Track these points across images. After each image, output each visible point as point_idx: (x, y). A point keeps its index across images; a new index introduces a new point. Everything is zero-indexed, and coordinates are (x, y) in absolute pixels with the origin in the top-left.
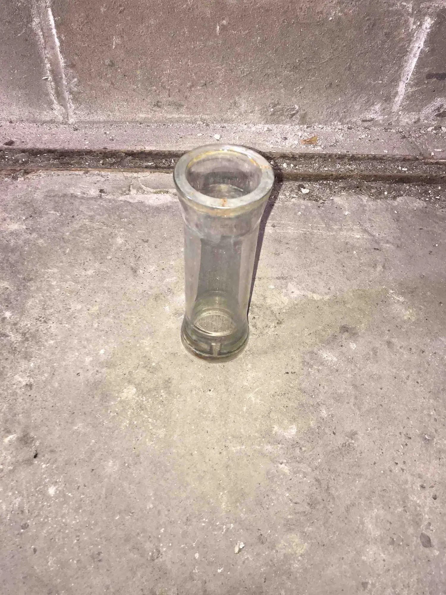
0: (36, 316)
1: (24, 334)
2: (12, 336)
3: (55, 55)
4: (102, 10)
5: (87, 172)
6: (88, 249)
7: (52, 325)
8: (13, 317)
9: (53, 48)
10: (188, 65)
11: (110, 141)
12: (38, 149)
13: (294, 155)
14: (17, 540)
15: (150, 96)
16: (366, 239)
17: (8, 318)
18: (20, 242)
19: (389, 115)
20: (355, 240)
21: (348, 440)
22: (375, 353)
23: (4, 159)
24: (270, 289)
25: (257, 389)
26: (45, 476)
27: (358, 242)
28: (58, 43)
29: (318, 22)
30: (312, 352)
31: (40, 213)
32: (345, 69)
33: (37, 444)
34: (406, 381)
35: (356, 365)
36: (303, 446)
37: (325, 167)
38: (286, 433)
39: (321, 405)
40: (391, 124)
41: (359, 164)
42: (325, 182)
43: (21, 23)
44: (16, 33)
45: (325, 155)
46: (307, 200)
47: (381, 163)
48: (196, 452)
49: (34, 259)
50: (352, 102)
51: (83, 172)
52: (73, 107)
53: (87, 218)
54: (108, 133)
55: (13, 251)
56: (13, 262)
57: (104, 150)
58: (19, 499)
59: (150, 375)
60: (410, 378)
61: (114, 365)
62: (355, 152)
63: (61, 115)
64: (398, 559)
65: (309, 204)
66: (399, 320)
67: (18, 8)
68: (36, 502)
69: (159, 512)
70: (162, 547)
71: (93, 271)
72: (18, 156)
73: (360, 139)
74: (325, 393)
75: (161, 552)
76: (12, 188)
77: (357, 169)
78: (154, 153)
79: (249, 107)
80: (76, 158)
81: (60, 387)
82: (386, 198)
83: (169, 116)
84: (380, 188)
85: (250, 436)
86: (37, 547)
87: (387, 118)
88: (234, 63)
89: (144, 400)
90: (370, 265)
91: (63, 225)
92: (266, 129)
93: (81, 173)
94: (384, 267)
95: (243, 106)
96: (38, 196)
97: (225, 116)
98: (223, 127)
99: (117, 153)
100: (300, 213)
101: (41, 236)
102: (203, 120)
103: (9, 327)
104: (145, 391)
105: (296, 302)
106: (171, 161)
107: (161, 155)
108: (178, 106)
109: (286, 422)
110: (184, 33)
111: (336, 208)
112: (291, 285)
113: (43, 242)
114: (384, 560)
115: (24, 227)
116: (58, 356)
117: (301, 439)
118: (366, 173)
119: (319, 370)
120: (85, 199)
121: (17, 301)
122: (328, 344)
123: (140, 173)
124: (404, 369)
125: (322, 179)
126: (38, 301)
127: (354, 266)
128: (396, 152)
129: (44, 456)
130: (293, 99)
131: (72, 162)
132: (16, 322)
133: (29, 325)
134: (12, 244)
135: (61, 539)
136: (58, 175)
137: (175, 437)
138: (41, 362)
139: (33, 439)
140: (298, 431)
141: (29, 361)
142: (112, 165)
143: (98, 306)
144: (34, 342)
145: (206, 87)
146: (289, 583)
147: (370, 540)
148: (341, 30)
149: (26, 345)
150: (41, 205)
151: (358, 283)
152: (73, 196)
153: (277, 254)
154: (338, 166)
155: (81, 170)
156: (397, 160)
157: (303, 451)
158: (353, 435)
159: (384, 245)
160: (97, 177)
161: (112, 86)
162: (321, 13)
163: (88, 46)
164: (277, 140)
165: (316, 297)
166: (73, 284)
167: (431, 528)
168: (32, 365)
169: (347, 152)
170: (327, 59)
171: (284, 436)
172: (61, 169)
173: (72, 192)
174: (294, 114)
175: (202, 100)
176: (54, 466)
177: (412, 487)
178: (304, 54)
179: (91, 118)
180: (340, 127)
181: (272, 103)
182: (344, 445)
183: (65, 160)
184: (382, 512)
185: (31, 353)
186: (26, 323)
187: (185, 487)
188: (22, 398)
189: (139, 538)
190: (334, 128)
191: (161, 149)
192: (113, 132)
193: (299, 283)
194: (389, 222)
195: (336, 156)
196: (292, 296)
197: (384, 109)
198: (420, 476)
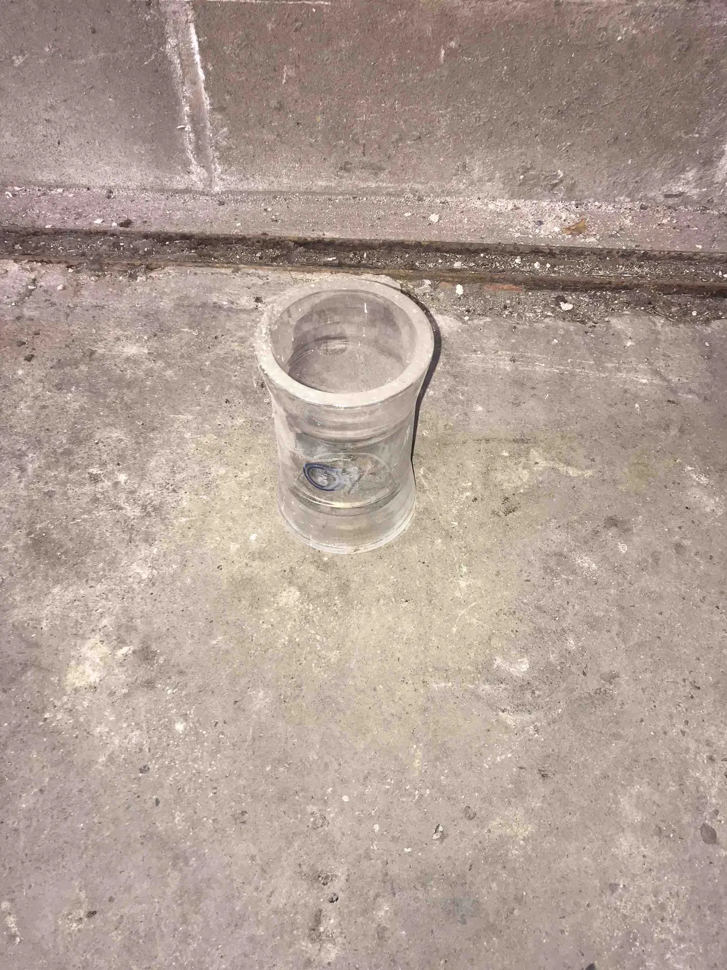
0: (161, 481)
1: (144, 507)
2: (129, 508)
3: (197, 94)
4: (270, 26)
5: (237, 270)
6: (237, 387)
7: (184, 496)
8: (129, 481)
9: (194, 83)
10: (395, 109)
11: (272, 223)
12: (166, 234)
13: (551, 250)
14: (134, 786)
15: (334, 154)
16: (657, 385)
17: (123, 482)
18: (141, 374)
19: (708, 187)
20: (639, 387)
21: (603, 686)
22: (656, 560)
23: (119, 247)
24: (502, 456)
25: (474, 604)
26: (170, 705)
27: (643, 390)
28: (202, 76)
29: (600, 43)
30: (561, 554)
31: (169, 330)
32: (640, 116)
33: (161, 661)
34: (700, 604)
35: (626, 576)
36: (537, 689)
37: (600, 269)
38: (513, 669)
39: (568, 632)
40: (713, 202)
41: (654, 265)
42: (598, 294)
43: (150, 45)
44: (141, 60)
45: (601, 250)
46: (569, 321)
47: (690, 264)
48: (381, 687)
49: (159, 399)
50: (650, 167)
51: (232, 269)
52: (220, 170)
53: (236, 341)
54: (269, 209)
55: (129, 385)
56: (129, 402)
57: (263, 237)
58: (137, 732)
59: (320, 574)
60: (707, 602)
61: (269, 557)
62: (648, 247)
63: (201, 181)
64: (666, 855)
65: (572, 328)
66: (697, 512)
67: (147, 23)
68: (160, 739)
69: (326, 765)
70: (330, 813)
71: (242, 421)
72: (138, 243)
73: (659, 225)
74: (576, 614)
75: (328, 818)
76: (129, 292)
77: (651, 274)
78: (337, 242)
79: (485, 173)
80: (222, 248)
81: (194, 583)
82: (694, 321)
83: (362, 185)
84: (686, 305)
85: (460, 669)
86: (160, 798)
87: (706, 192)
88: (466, 105)
89: (311, 608)
90: (658, 427)
91: (201, 350)
92: (510, 207)
93: (229, 271)
94: (681, 430)
95: (477, 172)
96: (166, 304)
97: (448, 186)
98: (444, 203)
99: (282, 241)
100: (556, 341)
101: (169, 366)
102: (414, 192)
103: (123, 496)
104: (312, 597)
105: (540, 479)
106: (362, 257)
107: (348, 246)
108: (377, 170)
109: (513, 652)
110: (391, 60)
111: (613, 335)
112: (534, 452)
113: (173, 375)
114: (644, 856)
115: (146, 351)
116: (192, 540)
117: (535, 678)
118: (665, 281)
119: (568, 581)
120: (233, 311)
121: (135, 458)
122: (586, 542)
123: (315, 273)
124: (699, 586)
125: (594, 289)
126: (164, 461)
127: (634, 427)
128: (716, 248)
129: (170, 678)
130: (555, 161)
131: (216, 254)
132: (133, 489)
133: (152, 494)
134: (129, 376)
135: (192, 791)
136: (196, 274)
137: (353, 664)
138: (167, 548)
139: (155, 653)
140: (532, 668)
141: (151, 546)
142: (274, 259)
143: (248, 472)
144: (158, 519)
145: (421, 141)
146: (505, 875)
147: (625, 826)
148: (635, 55)
149: (147, 523)
150: (169, 318)
151: (639, 452)
152: (217, 307)
153: (517, 404)
154: (621, 269)
155: (228, 267)
156: (717, 260)
157: (536, 695)
158: (612, 678)
159: (684, 395)
160: (253, 278)
161: (279, 139)
162: (605, 29)
163: (247, 80)
164: (527, 224)
165: (572, 472)
166: (215, 437)
167: (719, 818)
168: (155, 551)
169: (636, 246)
170: (611, 100)
171: (509, 673)
172: (200, 265)
173: (215, 300)
174: (556, 185)
175: (414, 161)
176: (184, 693)
177: (695, 759)
178: (575, 92)
179: (244, 186)
180: (629, 206)
181: (523, 167)
182: (598, 692)
183: (205, 250)
184: (646, 789)
185: (155, 534)
186: (147, 491)
187: (364, 734)
188: (140, 596)
189: (297, 798)
190: (619, 206)
191: (348, 237)
192: (277, 209)
193: (548, 449)
194: (696, 361)
195: (618, 253)
196: (535, 469)
197: (701, 178)
198: (708, 744)
